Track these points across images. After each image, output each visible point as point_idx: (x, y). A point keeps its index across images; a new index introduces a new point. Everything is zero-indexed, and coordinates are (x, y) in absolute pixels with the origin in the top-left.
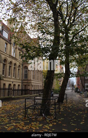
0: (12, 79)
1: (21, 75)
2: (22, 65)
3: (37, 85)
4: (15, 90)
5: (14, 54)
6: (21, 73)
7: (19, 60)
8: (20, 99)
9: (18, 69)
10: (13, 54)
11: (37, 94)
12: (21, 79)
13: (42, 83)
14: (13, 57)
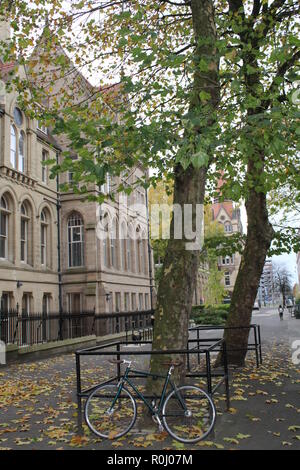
0: (14, 272)
1: (55, 250)
2: (58, 208)
3: (126, 294)
4: (33, 318)
5: (20, 158)
6: (55, 242)
7: (44, 184)
8: (53, 356)
9: (40, 227)
10: (12, 160)
11: (127, 331)
12: (55, 267)
13: (147, 283)
14: (14, 172)
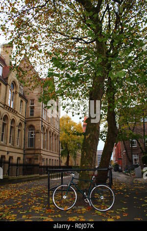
0: (6, 148)
1: (23, 140)
2: (25, 123)
3: (50, 159)
4: (13, 165)
5: (12, 102)
6: (23, 137)
7: (20, 113)
9: (17, 130)
10: (9, 103)
12: (23, 147)
13: (58, 156)
14: (9, 107)
